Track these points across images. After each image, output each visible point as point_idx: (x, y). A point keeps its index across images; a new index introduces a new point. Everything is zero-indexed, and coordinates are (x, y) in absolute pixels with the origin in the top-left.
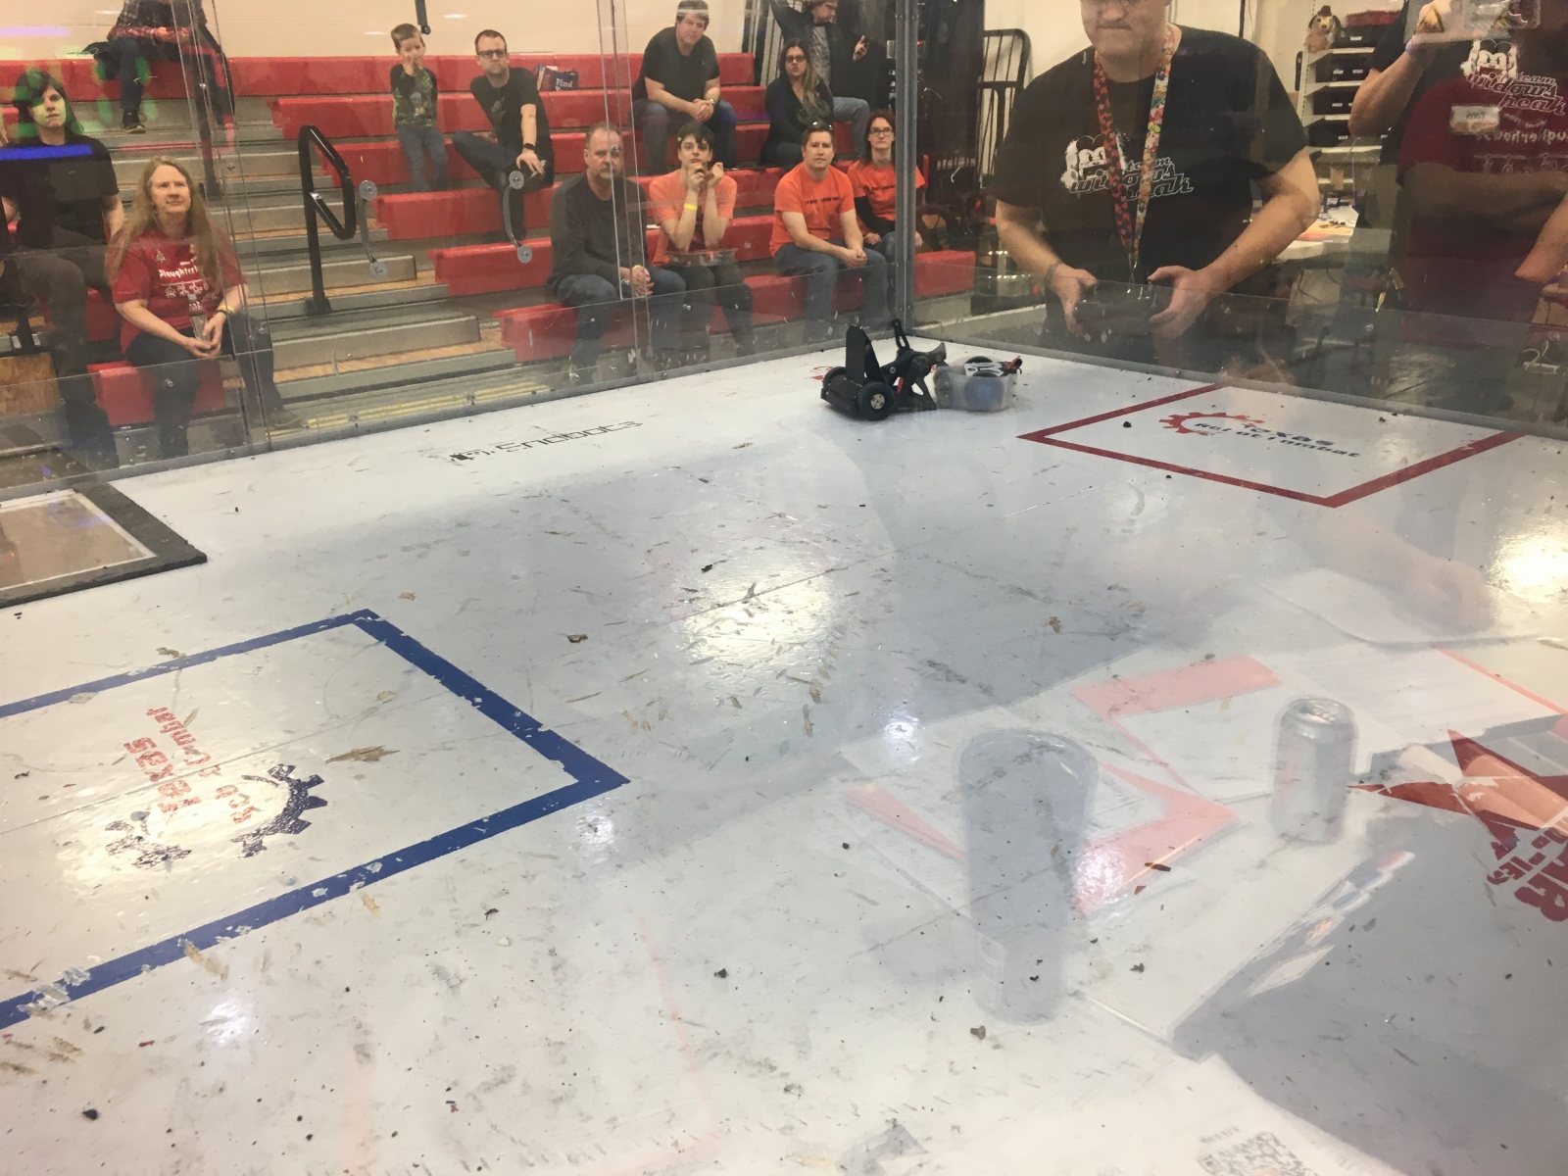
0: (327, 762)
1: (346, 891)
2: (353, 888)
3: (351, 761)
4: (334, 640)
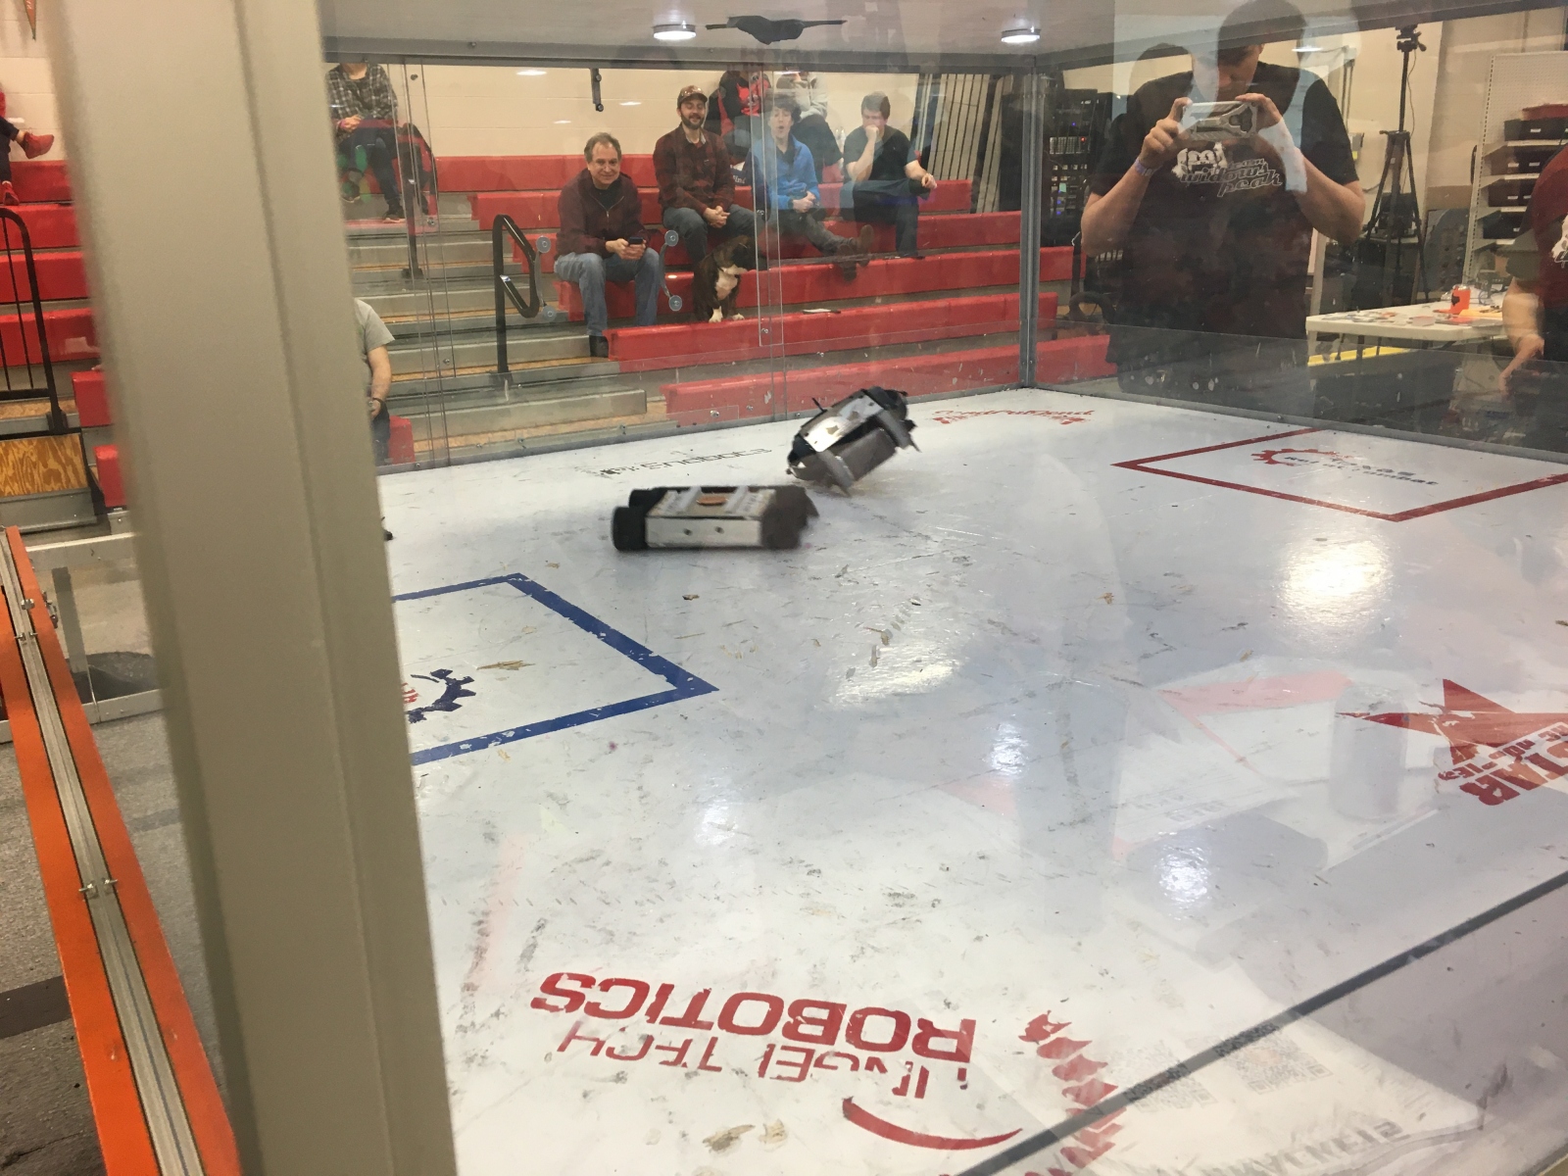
0: (478, 669)
1: (486, 746)
2: (491, 745)
3: (497, 670)
4: (489, 593)
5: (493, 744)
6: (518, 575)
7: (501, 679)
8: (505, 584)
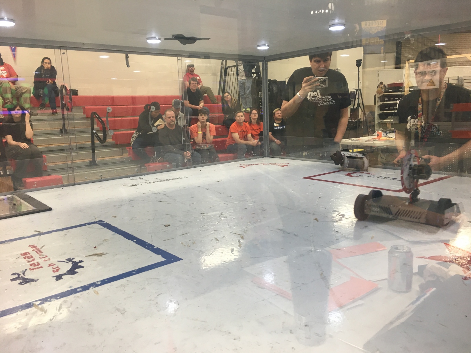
0: (85, 257)
1: (89, 289)
3: (93, 257)
4: (90, 228)
5: (92, 288)
6: (101, 221)
7: (95, 260)
8: (96, 224)
